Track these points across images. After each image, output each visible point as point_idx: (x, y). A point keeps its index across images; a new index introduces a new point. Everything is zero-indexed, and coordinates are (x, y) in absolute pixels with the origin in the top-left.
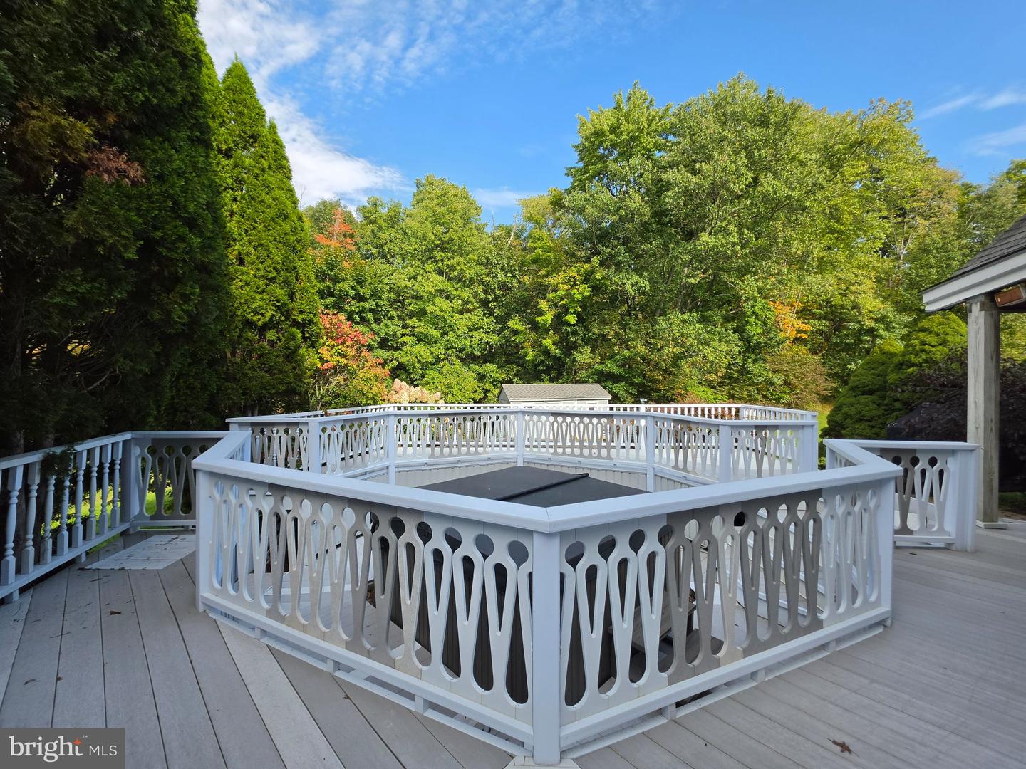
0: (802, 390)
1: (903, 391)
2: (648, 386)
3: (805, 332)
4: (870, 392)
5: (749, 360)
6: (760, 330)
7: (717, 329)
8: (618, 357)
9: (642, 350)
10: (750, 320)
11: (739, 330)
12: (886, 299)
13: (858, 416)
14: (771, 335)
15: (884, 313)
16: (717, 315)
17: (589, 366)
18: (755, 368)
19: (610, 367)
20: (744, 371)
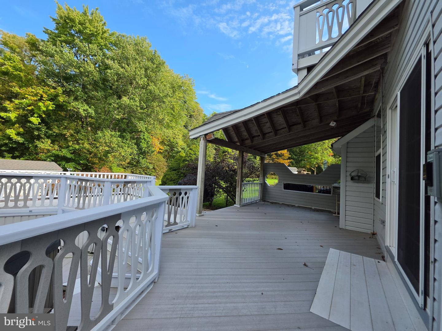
0: (159, 171)
1: (184, 170)
2: (90, 165)
3: (162, 150)
4: (175, 170)
5: (141, 158)
6: (145, 146)
7: (127, 142)
8: (71, 148)
9: (87, 146)
10: (142, 141)
11: (138, 144)
12: (185, 142)
13: (170, 179)
14: (150, 148)
15: (184, 147)
16: (128, 136)
17: (49, 151)
18: (143, 161)
19: (65, 152)
20: (138, 162)
